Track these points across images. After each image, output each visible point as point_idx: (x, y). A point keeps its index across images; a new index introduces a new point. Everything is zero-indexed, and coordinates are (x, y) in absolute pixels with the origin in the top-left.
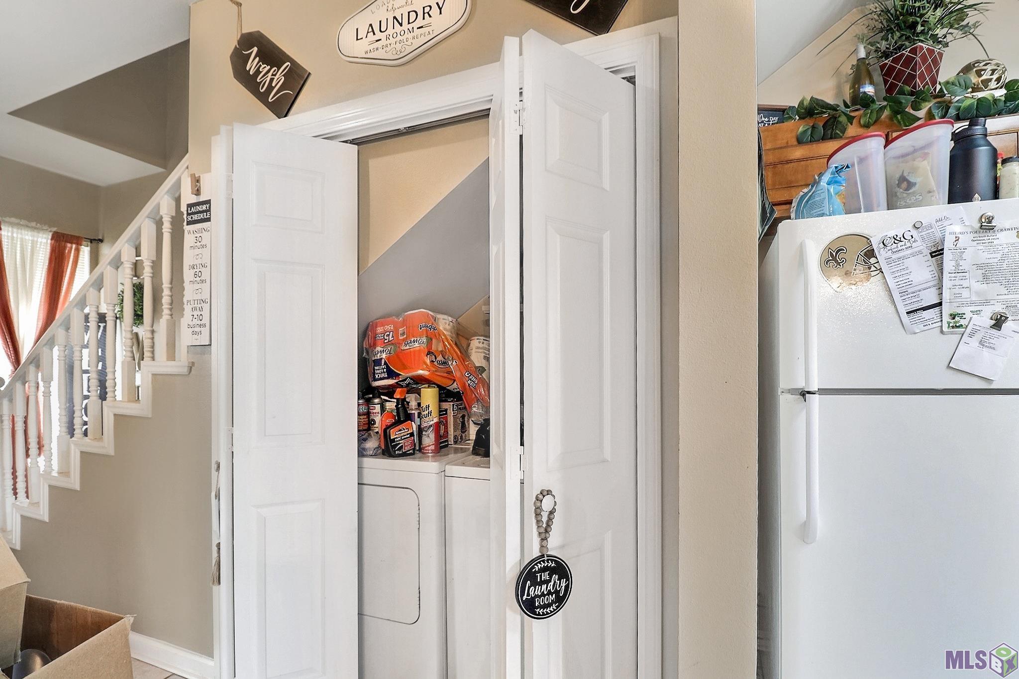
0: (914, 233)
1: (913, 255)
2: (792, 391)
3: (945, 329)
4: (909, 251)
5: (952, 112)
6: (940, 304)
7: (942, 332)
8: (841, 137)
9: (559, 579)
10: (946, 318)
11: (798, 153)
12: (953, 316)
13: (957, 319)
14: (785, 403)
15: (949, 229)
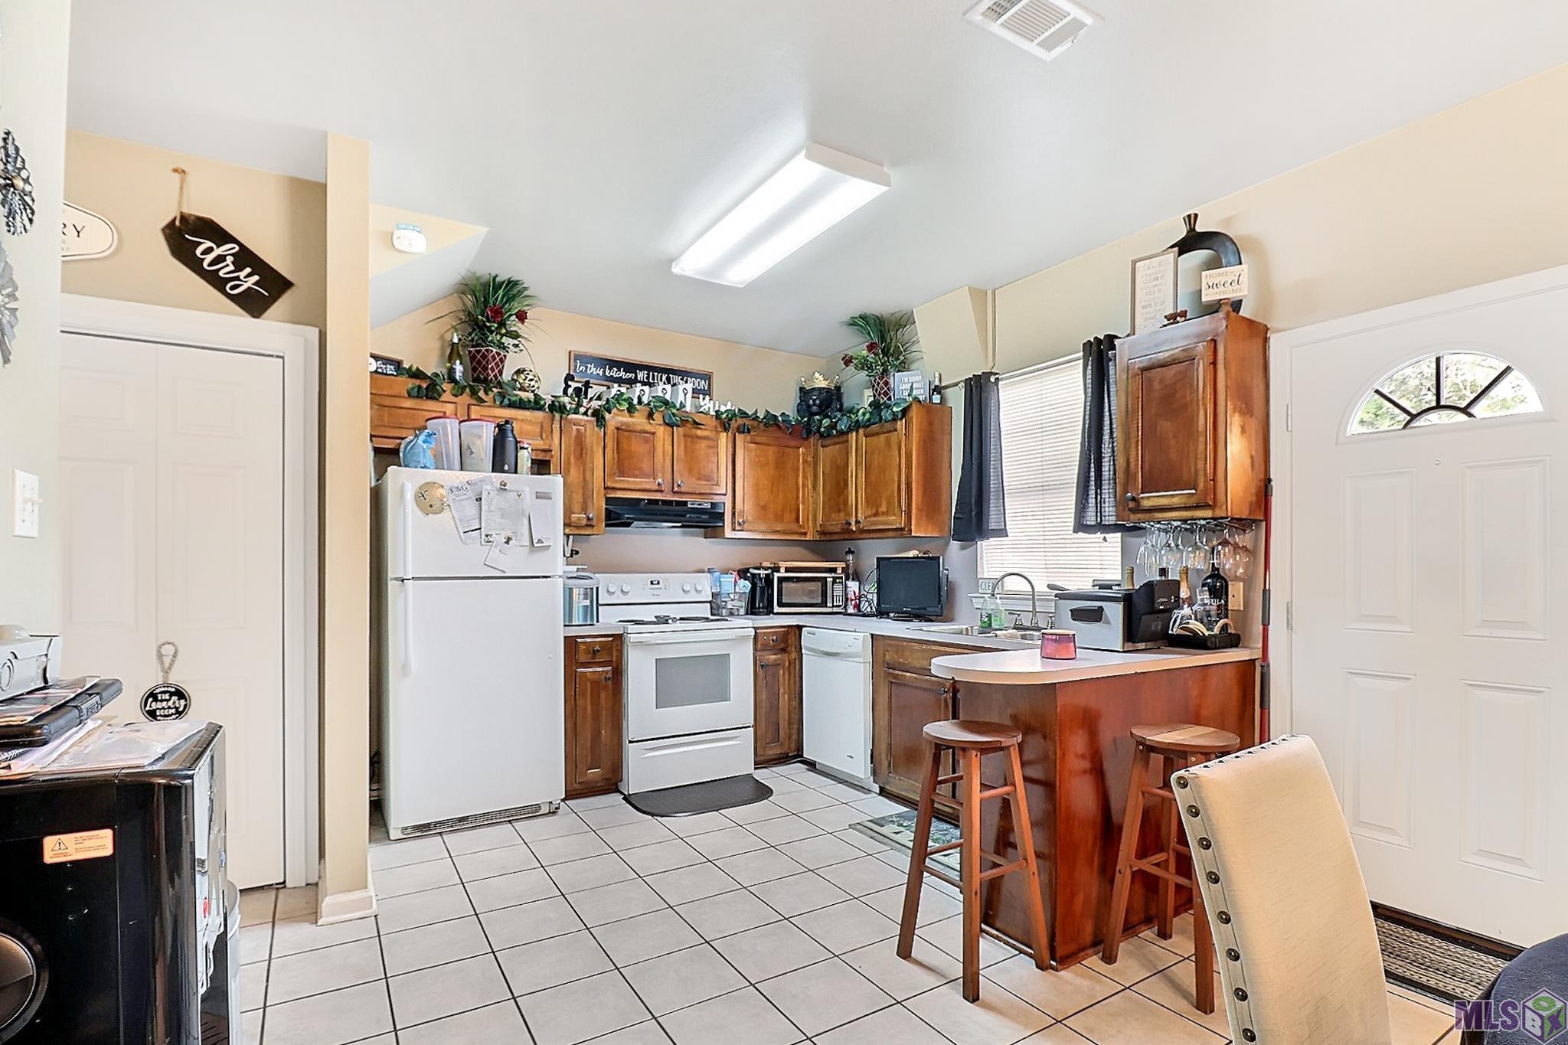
0: (468, 486)
1: (467, 499)
2: (396, 579)
3: (483, 543)
4: (465, 496)
5: (506, 401)
6: (480, 529)
7: (482, 545)
8: (438, 400)
9: (179, 699)
10: (483, 537)
11: (409, 403)
12: (487, 536)
13: (489, 537)
14: (392, 587)
15: (485, 487)
